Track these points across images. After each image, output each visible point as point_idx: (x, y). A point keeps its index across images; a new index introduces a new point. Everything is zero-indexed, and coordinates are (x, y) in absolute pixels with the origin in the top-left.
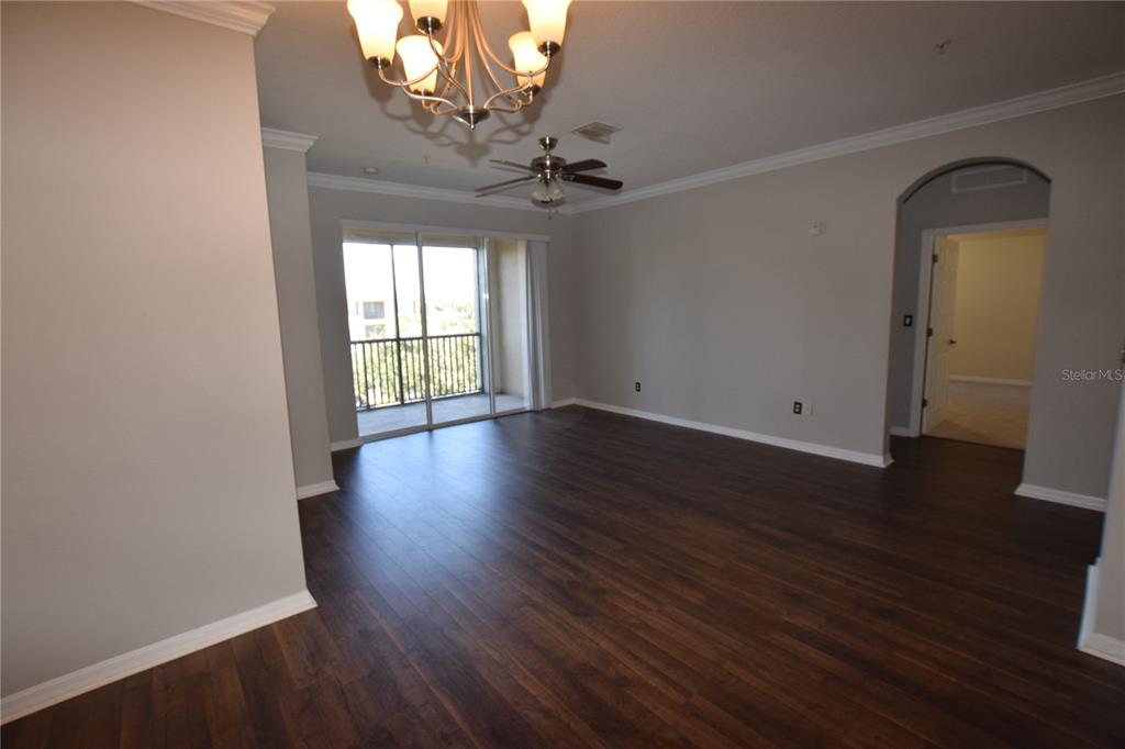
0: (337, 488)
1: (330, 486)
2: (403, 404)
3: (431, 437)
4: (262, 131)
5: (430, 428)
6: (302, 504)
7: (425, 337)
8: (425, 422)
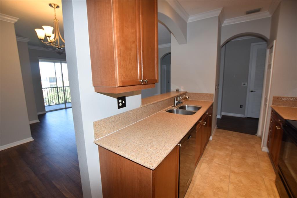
0: (39, 121)
1: (38, 121)
2: (59, 104)
3: (66, 111)
4: (16, 37)
5: (66, 108)
6: (30, 125)
7: (63, 87)
8: (64, 107)
